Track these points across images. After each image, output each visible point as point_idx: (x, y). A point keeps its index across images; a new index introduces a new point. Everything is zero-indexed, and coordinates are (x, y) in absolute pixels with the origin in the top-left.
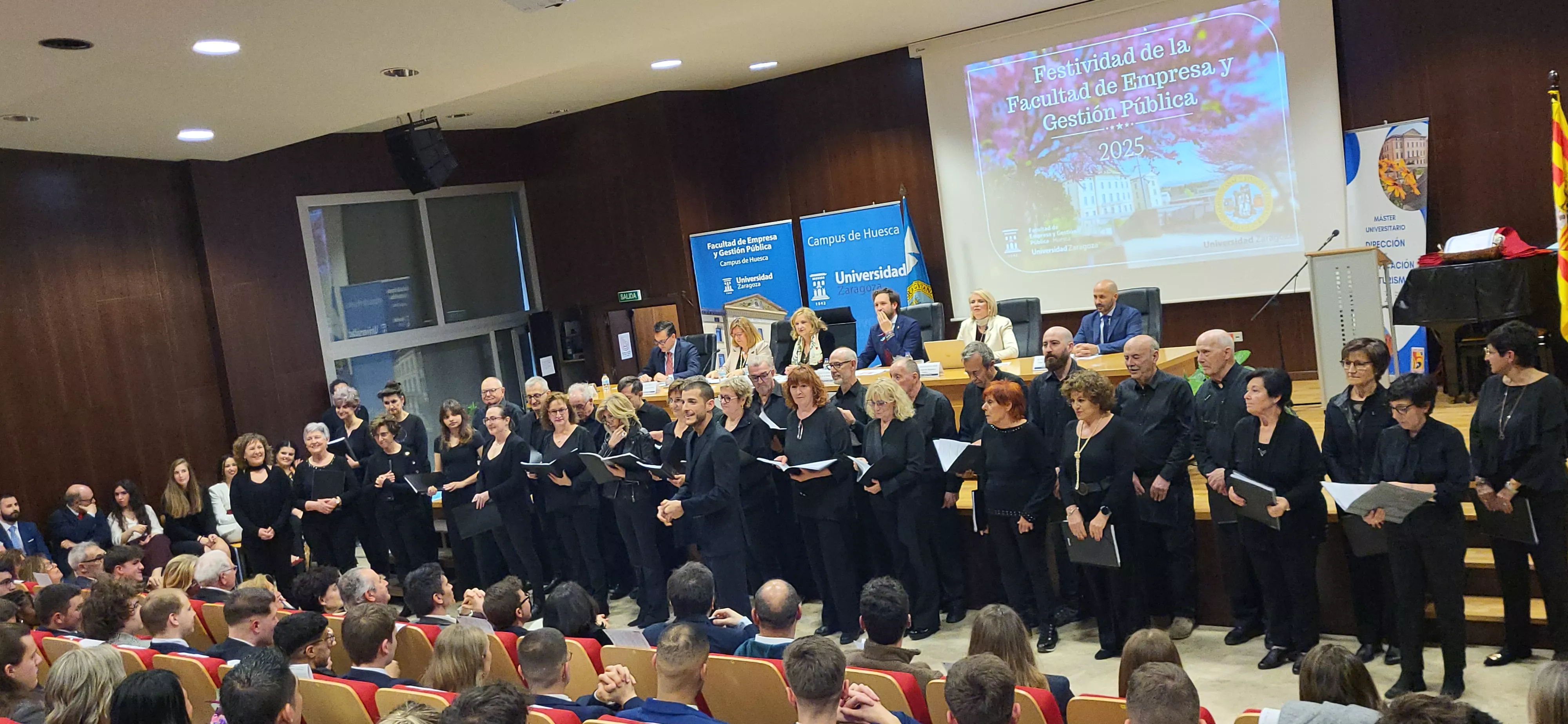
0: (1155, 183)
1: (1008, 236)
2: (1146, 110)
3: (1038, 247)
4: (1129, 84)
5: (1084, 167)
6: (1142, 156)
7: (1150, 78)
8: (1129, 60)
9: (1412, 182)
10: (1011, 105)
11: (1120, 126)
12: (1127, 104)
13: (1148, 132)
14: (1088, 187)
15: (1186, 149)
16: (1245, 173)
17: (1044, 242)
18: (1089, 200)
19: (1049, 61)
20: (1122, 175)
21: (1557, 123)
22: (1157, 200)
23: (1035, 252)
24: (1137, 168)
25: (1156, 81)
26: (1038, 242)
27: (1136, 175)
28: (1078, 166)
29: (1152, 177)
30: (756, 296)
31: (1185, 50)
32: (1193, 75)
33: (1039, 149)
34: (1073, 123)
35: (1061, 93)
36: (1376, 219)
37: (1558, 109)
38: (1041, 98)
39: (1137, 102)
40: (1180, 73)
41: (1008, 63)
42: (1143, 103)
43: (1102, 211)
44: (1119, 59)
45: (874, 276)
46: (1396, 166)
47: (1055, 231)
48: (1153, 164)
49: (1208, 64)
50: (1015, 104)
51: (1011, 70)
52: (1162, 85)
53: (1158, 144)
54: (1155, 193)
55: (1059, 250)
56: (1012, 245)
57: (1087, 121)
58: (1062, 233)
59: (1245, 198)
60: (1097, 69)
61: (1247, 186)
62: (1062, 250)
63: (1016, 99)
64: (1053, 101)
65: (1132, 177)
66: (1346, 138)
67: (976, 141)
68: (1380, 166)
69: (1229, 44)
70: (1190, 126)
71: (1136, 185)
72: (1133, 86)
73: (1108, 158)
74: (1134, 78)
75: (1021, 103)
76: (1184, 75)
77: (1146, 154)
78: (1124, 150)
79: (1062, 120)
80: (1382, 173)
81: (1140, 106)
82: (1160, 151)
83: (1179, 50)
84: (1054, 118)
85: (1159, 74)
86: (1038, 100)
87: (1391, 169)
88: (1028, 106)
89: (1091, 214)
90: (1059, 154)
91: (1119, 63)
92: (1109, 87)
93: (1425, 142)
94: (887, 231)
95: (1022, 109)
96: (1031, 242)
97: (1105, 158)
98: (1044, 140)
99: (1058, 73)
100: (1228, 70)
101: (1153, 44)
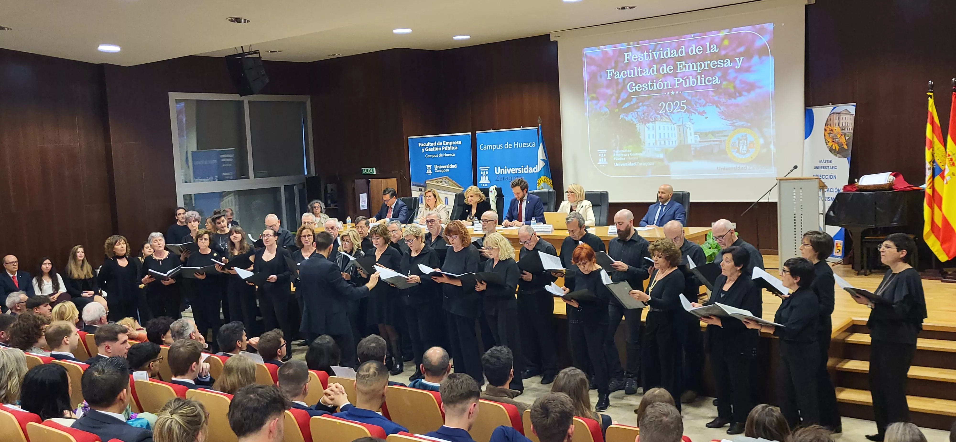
0: (692, 129)
1: (601, 154)
2: (689, 84)
3: (618, 162)
4: (680, 68)
5: (650, 115)
6: (685, 112)
7: (693, 65)
8: (682, 53)
9: (843, 140)
10: (609, 74)
11: (673, 93)
12: (678, 80)
13: (690, 98)
14: (651, 128)
15: (711, 110)
16: (746, 127)
17: (622, 159)
18: (651, 136)
19: (633, 50)
20: (672, 123)
21: (931, 113)
22: (692, 139)
23: (616, 165)
24: (681, 119)
25: (697, 68)
26: (618, 159)
27: (680, 123)
28: (646, 115)
29: (690, 125)
30: (446, 177)
31: (715, 50)
32: (719, 66)
33: (623, 103)
34: (645, 89)
35: (639, 70)
36: (820, 161)
37: (932, 103)
38: (627, 72)
39: (685, 80)
40: (711, 64)
41: (609, 49)
42: (688, 80)
43: (658, 143)
44: (675, 52)
45: (518, 171)
46: (834, 131)
47: (629, 153)
48: (691, 117)
49: (729, 60)
50: (611, 74)
51: (611, 53)
52: (700, 70)
53: (695, 106)
54: (691, 135)
55: (631, 164)
56: (602, 159)
57: (653, 88)
58: (633, 155)
59: (744, 142)
60: (662, 57)
61: (746, 135)
62: (632, 165)
63: (612, 71)
64: (634, 75)
65: (678, 124)
66: (806, 111)
67: (586, 94)
68: (825, 130)
69: (742, 49)
70: (715, 96)
71: (679, 129)
72: (683, 69)
73: (664, 112)
74: (684, 65)
75: (615, 74)
76: (714, 66)
77: (687, 111)
78: (674, 107)
79: (639, 86)
80: (826, 134)
81: (686, 82)
82: (696, 110)
83: (712, 50)
84: (634, 85)
85: (698, 64)
86: (626, 73)
87: (832, 132)
88: (619, 76)
89: (651, 145)
90: (635, 106)
91: (675, 55)
92: (668, 69)
93: (853, 118)
94: (528, 144)
95: (615, 77)
96: (615, 159)
97: (662, 111)
98: (627, 98)
99: (638, 58)
100: (740, 65)
101: (697, 45)
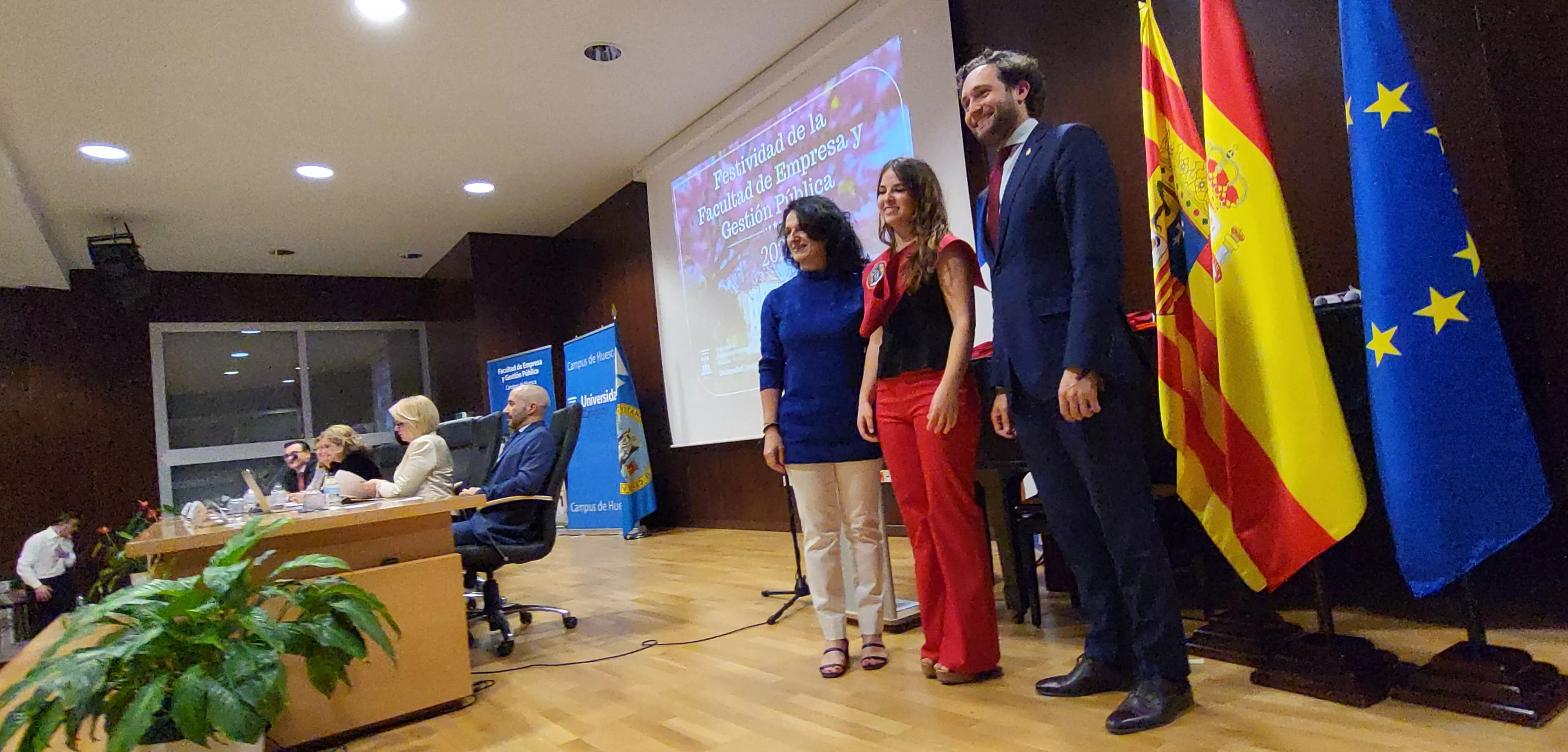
1: (704, 357)
3: (723, 368)
4: (781, 175)
5: (752, 275)
7: (796, 164)
8: (779, 148)
10: (701, 216)
12: (780, 198)
17: (727, 361)
19: (723, 163)
23: (722, 373)
26: (724, 362)
28: (747, 275)
31: (823, 125)
32: (829, 152)
33: (720, 260)
34: (742, 227)
35: (733, 196)
40: (819, 153)
44: (772, 149)
45: (603, 399)
47: (734, 349)
49: (842, 136)
51: (700, 179)
52: (806, 170)
55: (738, 370)
56: (706, 365)
57: (752, 223)
58: (740, 351)
63: (704, 210)
64: (728, 207)
67: (680, 259)
69: (858, 108)
72: (783, 177)
73: (768, 263)
74: (784, 168)
75: (707, 213)
76: (823, 155)
79: (735, 225)
83: (817, 127)
84: (729, 225)
85: (802, 158)
86: (718, 207)
90: (734, 263)
91: (772, 154)
92: (766, 183)
94: (604, 355)
95: (709, 220)
96: (719, 362)
97: (766, 262)
98: (723, 250)
99: (730, 176)
100: (858, 138)
101: (797, 124)
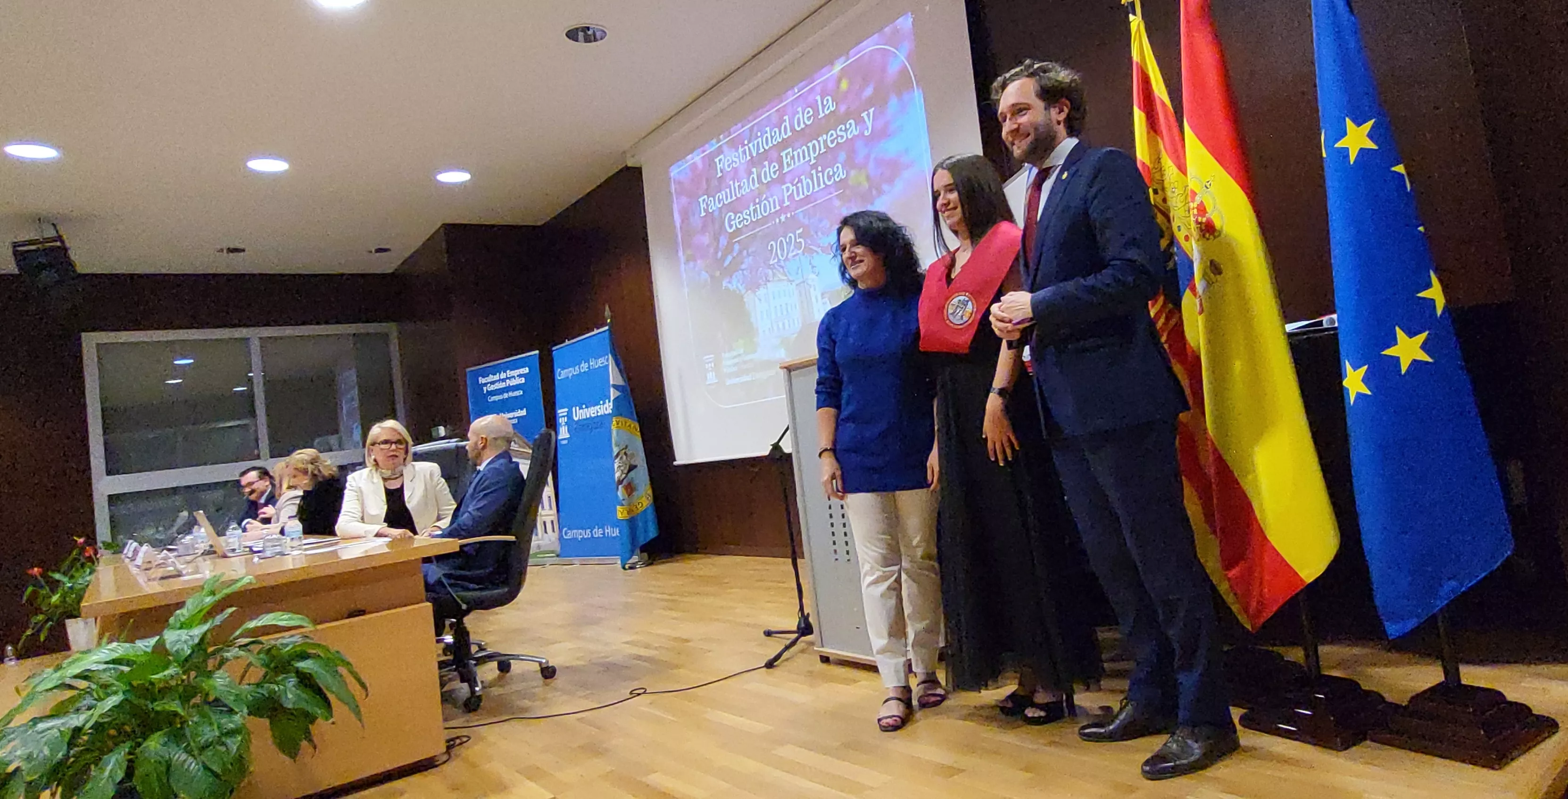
0: (816, 287)
1: (708, 364)
2: (803, 193)
3: (730, 376)
4: (787, 163)
6: (803, 253)
7: (804, 151)
10: (702, 206)
11: (783, 218)
12: (788, 189)
13: (806, 221)
14: (763, 298)
17: (734, 369)
18: (765, 315)
19: (725, 148)
20: (789, 281)
23: (728, 382)
24: (800, 271)
25: (809, 155)
26: (730, 370)
27: (800, 279)
29: (813, 280)
31: (832, 109)
32: (839, 139)
33: (724, 256)
34: (747, 220)
37: (1139, 27)
38: (722, 195)
39: (795, 185)
41: (697, 158)
42: (800, 185)
43: (775, 328)
44: (778, 133)
47: (741, 355)
48: (814, 263)
49: (852, 121)
50: (705, 205)
51: (700, 165)
53: (815, 237)
55: (746, 378)
56: (711, 373)
62: (748, 379)
63: (705, 199)
64: (731, 197)
65: (797, 282)
67: (681, 253)
69: (870, 91)
75: (709, 203)
76: (832, 142)
77: (808, 251)
78: (788, 248)
79: (739, 217)
81: (798, 188)
83: (826, 110)
84: (733, 217)
85: (810, 145)
86: (721, 197)
88: (714, 206)
89: (767, 333)
90: (739, 260)
91: (778, 138)
92: (772, 171)
94: (597, 362)
95: (711, 211)
96: (725, 370)
97: (774, 260)
98: (727, 245)
99: (733, 161)
100: (870, 126)
101: (804, 106)
